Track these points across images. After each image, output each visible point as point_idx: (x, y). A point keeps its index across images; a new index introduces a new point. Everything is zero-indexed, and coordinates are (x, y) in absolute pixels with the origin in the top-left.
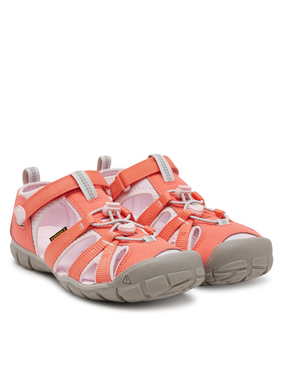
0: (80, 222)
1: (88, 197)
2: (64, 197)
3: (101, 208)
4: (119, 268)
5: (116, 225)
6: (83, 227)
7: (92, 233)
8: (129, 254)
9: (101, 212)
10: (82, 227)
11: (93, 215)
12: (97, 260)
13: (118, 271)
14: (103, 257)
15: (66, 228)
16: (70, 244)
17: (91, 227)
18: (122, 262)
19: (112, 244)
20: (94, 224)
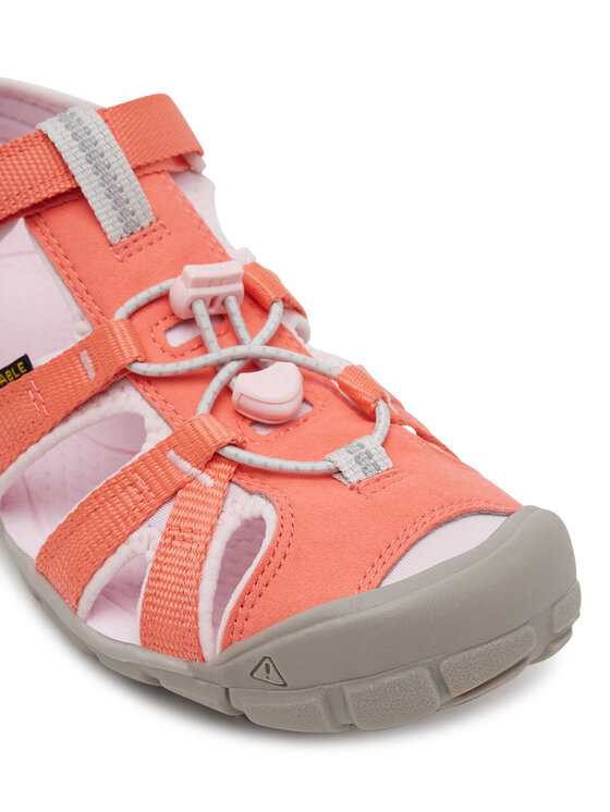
0: (82, 346)
1: (113, 228)
2: (21, 221)
3: (165, 284)
4: (234, 617)
5: (223, 375)
6: (92, 375)
7: (130, 399)
8: (279, 555)
9: (164, 297)
10: (90, 373)
11: (131, 316)
12: (145, 541)
13: (230, 630)
14: (171, 536)
15: (25, 360)
16: (44, 434)
17: (125, 376)
18: (248, 591)
19: (206, 479)
20: (139, 368)
